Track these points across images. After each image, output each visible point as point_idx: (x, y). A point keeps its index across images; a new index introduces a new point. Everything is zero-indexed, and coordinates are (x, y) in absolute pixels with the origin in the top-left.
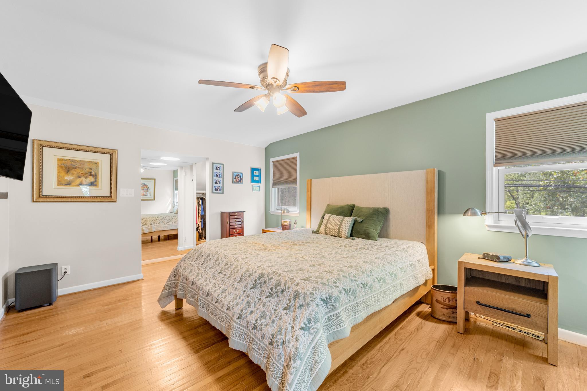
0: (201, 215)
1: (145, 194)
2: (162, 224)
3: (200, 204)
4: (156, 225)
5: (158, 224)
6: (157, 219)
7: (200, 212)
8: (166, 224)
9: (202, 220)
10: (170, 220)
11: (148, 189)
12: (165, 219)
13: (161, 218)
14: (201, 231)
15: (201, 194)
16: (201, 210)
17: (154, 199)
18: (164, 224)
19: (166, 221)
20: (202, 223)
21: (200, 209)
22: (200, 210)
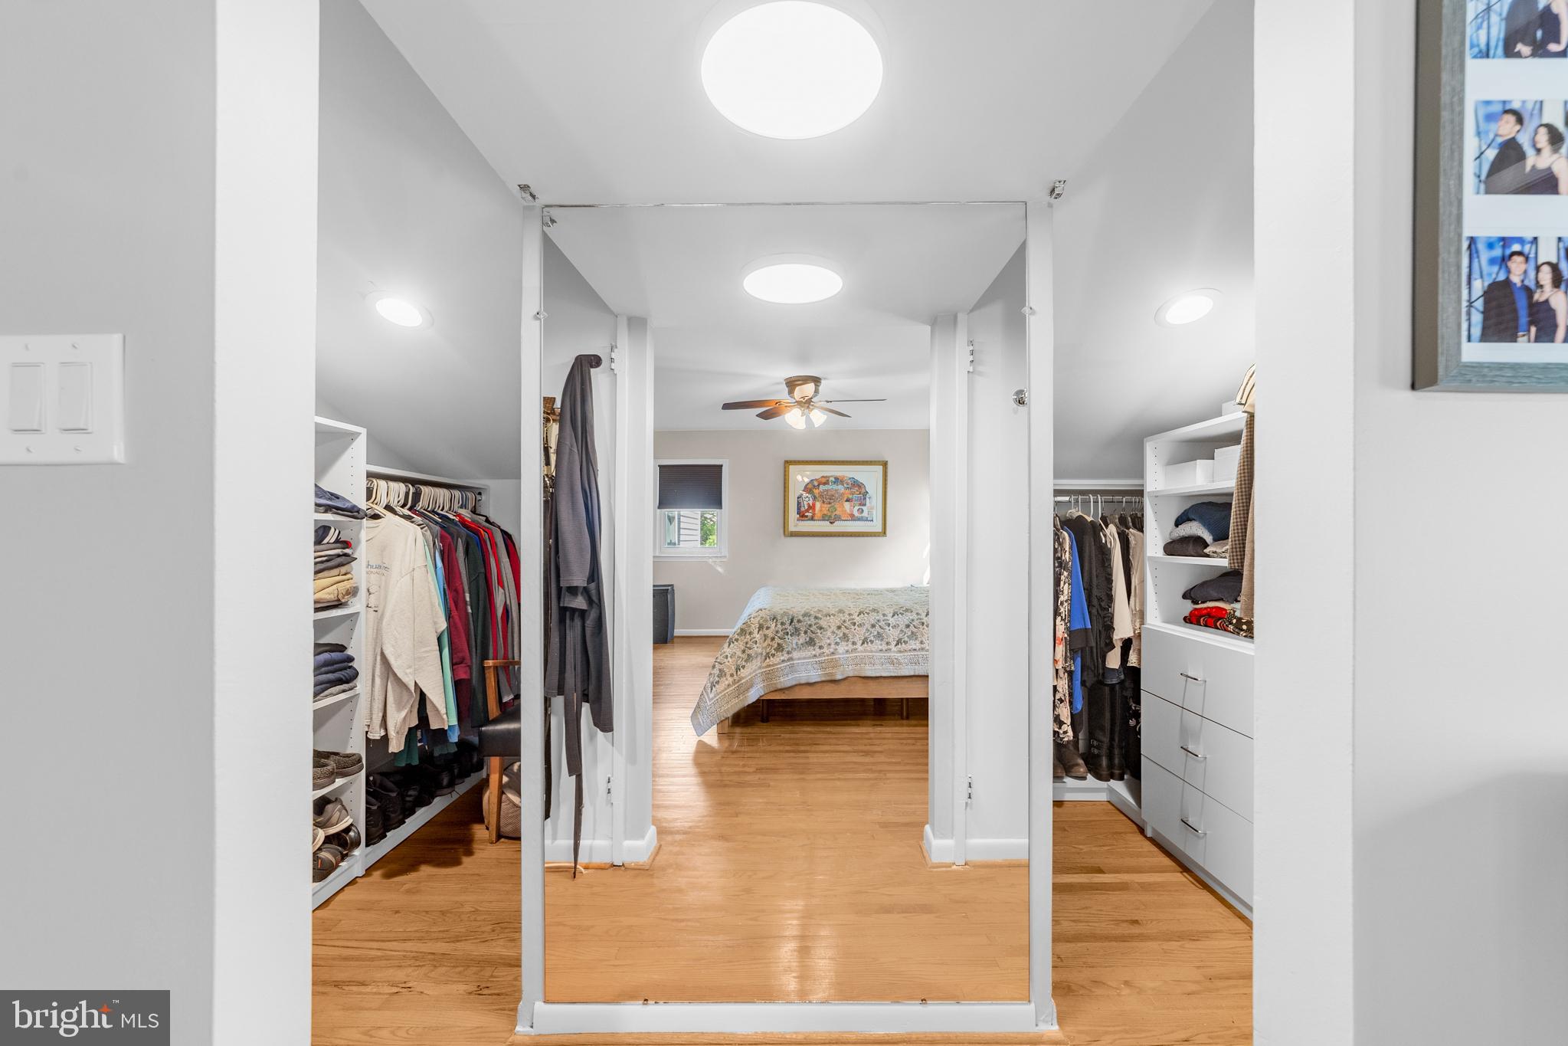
0: (1070, 632)
1: (856, 514)
2: (878, 645)
3: (1067, 556)
4: (851, 647)
5: (858, 646)
6: (858, 620)
7: (1064, 610)
8: (892, 646)
9: (1079, 660)
10: (912, 628)
11: (865, 499)
12: (889, 625)
13: (873, 618)
14: (1070, 733)
15: (1067, 499)
16: (1071, 600)
17: (884, 533)
18: (884, 647)
19: (893, 634)
20: (1077, 683)
21: (1066, 588)
22: (1062, 598)
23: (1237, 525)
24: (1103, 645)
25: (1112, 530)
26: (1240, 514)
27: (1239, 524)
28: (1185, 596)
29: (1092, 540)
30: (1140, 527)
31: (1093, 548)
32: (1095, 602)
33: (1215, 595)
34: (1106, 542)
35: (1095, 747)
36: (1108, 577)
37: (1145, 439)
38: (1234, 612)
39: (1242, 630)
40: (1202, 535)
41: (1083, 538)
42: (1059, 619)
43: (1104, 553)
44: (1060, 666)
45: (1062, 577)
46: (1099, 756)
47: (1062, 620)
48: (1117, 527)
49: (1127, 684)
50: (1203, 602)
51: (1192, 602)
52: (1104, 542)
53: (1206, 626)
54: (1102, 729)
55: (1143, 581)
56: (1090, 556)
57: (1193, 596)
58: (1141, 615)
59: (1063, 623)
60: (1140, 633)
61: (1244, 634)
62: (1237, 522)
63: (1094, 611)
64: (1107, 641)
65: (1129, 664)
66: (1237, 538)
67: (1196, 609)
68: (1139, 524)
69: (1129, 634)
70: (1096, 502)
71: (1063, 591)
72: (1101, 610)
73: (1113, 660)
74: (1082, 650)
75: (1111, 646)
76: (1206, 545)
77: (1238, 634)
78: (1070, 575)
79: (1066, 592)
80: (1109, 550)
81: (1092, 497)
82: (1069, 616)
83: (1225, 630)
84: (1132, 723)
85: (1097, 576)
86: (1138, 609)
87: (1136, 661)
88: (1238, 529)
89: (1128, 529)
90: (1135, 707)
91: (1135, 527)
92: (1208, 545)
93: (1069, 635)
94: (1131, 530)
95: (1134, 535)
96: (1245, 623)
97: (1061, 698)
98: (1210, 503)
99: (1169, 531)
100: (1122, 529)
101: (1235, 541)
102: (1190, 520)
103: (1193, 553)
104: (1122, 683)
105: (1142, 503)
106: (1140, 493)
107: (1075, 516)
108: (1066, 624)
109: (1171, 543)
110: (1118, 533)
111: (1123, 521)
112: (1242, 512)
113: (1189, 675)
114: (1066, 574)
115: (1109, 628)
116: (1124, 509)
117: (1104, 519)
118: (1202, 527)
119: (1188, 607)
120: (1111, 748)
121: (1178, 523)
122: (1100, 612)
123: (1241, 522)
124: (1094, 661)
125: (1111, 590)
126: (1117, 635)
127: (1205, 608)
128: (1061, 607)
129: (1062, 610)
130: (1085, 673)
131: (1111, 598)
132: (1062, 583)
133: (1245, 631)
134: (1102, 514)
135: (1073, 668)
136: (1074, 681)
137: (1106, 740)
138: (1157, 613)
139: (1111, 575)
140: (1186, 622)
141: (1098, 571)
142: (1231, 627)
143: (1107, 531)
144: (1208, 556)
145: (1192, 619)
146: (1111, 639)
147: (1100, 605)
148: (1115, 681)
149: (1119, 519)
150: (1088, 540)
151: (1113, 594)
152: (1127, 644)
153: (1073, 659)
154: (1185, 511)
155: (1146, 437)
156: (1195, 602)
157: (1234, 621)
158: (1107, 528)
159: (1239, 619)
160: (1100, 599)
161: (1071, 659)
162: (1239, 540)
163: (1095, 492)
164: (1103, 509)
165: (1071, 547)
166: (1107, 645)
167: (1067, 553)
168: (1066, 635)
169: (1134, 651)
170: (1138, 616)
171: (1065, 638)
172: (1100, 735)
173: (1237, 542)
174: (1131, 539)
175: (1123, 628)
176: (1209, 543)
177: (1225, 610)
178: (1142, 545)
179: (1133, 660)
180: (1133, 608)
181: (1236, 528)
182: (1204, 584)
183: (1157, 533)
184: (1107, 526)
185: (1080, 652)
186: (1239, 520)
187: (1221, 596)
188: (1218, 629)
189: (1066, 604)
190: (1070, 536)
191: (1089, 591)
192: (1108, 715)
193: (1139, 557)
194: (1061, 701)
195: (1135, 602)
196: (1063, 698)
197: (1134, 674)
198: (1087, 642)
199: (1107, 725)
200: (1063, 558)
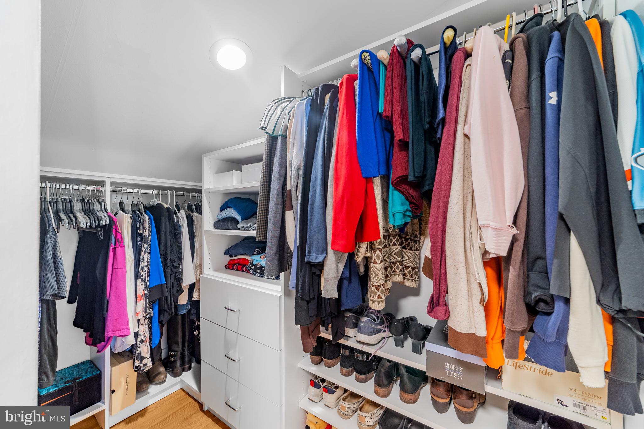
23: (262, 210)
24: (175, 292)
25: (182, 213)
26: (263, 203)
27: (263, 209)
28: (225, 253)
29: (167, 220)
30: (200, 212)
31: (168, 225)
32: (169, 263)
33: (242, 252)
34: (178, 221)
35: (172, 356)
36: (179, 245)
37: (203, 155)
38: (253, 261)
39: (257, 273)
40: (235, 217)
41: (160, 219)
42: (139, 281)
43: (176, 230)
44: (141, 316)
45: (143, 249)
46: (175, 361)
47: (142, 281)
48: (186, 212)
49: (192, 312)
50: (235, 256)
51: (230, 256)
52: (176, 221)
53: (237, 270)
54: (177, 343)
55: (201, 246)
56: (166, 232)
57: (230, 253)
58: (200, 267)
59: (143, 283)
60: (199, 279)
61: (258, 275)
62: (262, 208)
63: (168, 270)
64: (178, 289)
65: (193, 299)
66: (262, 220)
67: (231, 260)
68: (199, 210)
69: (193, 280)
70: (172, 195)
71: (143, 259)
72: (174, 268)
73: (183, 299)
74: (160, 300)
75: (181, 291)
76: (238, 223)
77: (255, 275)
78: (150, 246)
79: (146, 259)
80: (180, 227)
81: (169, 192)
82: (149, 276)
83: (248, 272)
84: (196, 333)
85: (171, 245)
86: (198, 264)
87: (198, 297)
88: (262, 213)
89: (193, 212)
90: (198, 323)
91: (197, 211)
92: (239, 223)
93: (149, 291)
94: (195, 213)
95: (196, 217)
96: (259, 268)
97: (142, 340)
98: (239, 198)
99: (217, 214)
100: (189, 213)
101: (261, 221)
102: (229, 207)
103: (231, 228)
104: (189, 311)
105: (201, 197)
106: (200, 191)
107: (156, 204)
108: (146, 283)
109: (218, 221)
110: (187, 216)
111: (190, 208)
112: (264, 201)
113: (229, 308)
114: (146, 246)
115: (179, 280)
116: (191, 201)
117: (177, 206)
118: (236, 212)
119: (227, 258)
120: (183, 354)
121: (222, 209)
122: (173, 269)
123: (264, 208)
124: (168, 306)
125: (181, 253)
126: (185, 283)
127: (237, 259)
128: (141, 271)
129: (142, 273)
130: (162, 316)
131: (180, 259)
132: (142, 253)
133: (259, 273)
134: (176, 203)
135: (152, 315)
136: (153, 324)
137: (179, 349)
138: (210, 266)
139: (181, 243)
140: (226, 268)
141: (172, 241)
142: (251, 271)
143: (179, 214)
144: (239, 229)
145: (230, 266)
146: (180, 287)
147: (173, 265)
148: (184, 312)
149: (187, 206)
150: (164, 221)
151: (182, 256)
152: (192, 287)
153: (152, 308)
154: (226, 202)
155: (203, 154)
156: (231, 256)
157: (253, 268)
158: (179, 212)
159: (256, 266)
160: (173, 261)
161: (150, 308)
162: (263, 221)
163: (171, 189)
164: (177, 200)
165: (150, 226)
166: (178, 291)
167: (147, 231)
168: (146, 292)
169: (196, 290)
170: (198, 268)
171: (145, 294)
172: (175, 348)
173: (262, 222)
174: (195, 219)
175: (188, 278)
176: (239, 221)
177: (248, 260)
178: (201, 222)
179: (195, 297)
180: (196, 263)
181: (261, 212)
182: (235, 246)
183: (210, 215)
184: (179, 211)
185: (157, 302)
186: (263, 206)
187: (245, 252)
188: (244, 272)
189: (145, 269)
190: (150, 218)
191: (164, 257)
192: (180, 334)
193: (199, 231)
194: (142, 341)
195: (197, 259)
196: (144, 339)
197: (196, 305)
198: (163, 293)
199: (180, 340)
200: (144, 234)
